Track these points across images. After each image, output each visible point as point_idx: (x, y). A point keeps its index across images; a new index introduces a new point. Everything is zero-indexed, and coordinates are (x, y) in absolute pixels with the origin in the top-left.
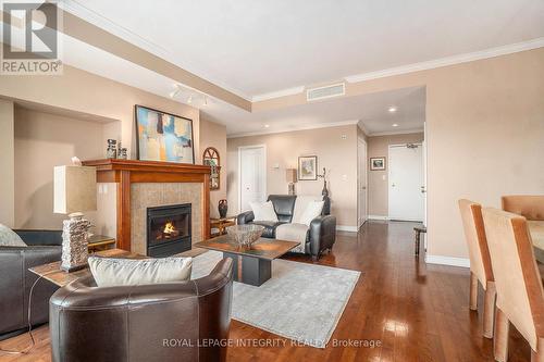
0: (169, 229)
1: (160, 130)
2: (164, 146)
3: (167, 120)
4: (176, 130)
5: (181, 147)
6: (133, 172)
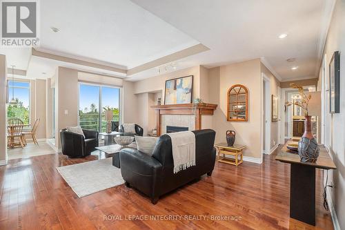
1: (175, 88)
2: (176, 96)
3: (179, 82)
4: (183, 86)
5: (185, 94)
6: (160, 110)
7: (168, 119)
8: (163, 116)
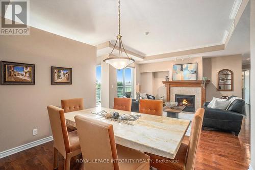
0: (184, 102)
1: (182, 70)
2: (183, 75)
3: (185, 66)
4: (189, 69)
5: (191, 75)
6: (170, 84)
7: (176, 91)
8: (172, 88)
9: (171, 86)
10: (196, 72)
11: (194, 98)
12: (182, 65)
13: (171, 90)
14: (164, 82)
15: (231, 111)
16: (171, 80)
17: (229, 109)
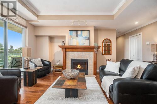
0: (79, 67)
1: (77, 36)
2: (78, 41)
3: (79, 33)
4: (83, 35)
5: (85, 40)
6: (66, 49)
7: (72, 55)
8: (68, 53)
9: (67, 50)
10: (89, 39)
11: (88, 62)
12: (77, 31)
13: (67, 55)
14: (60, 47)
15: (147, 79)
16: (67, 44)
17: (144, 77)
